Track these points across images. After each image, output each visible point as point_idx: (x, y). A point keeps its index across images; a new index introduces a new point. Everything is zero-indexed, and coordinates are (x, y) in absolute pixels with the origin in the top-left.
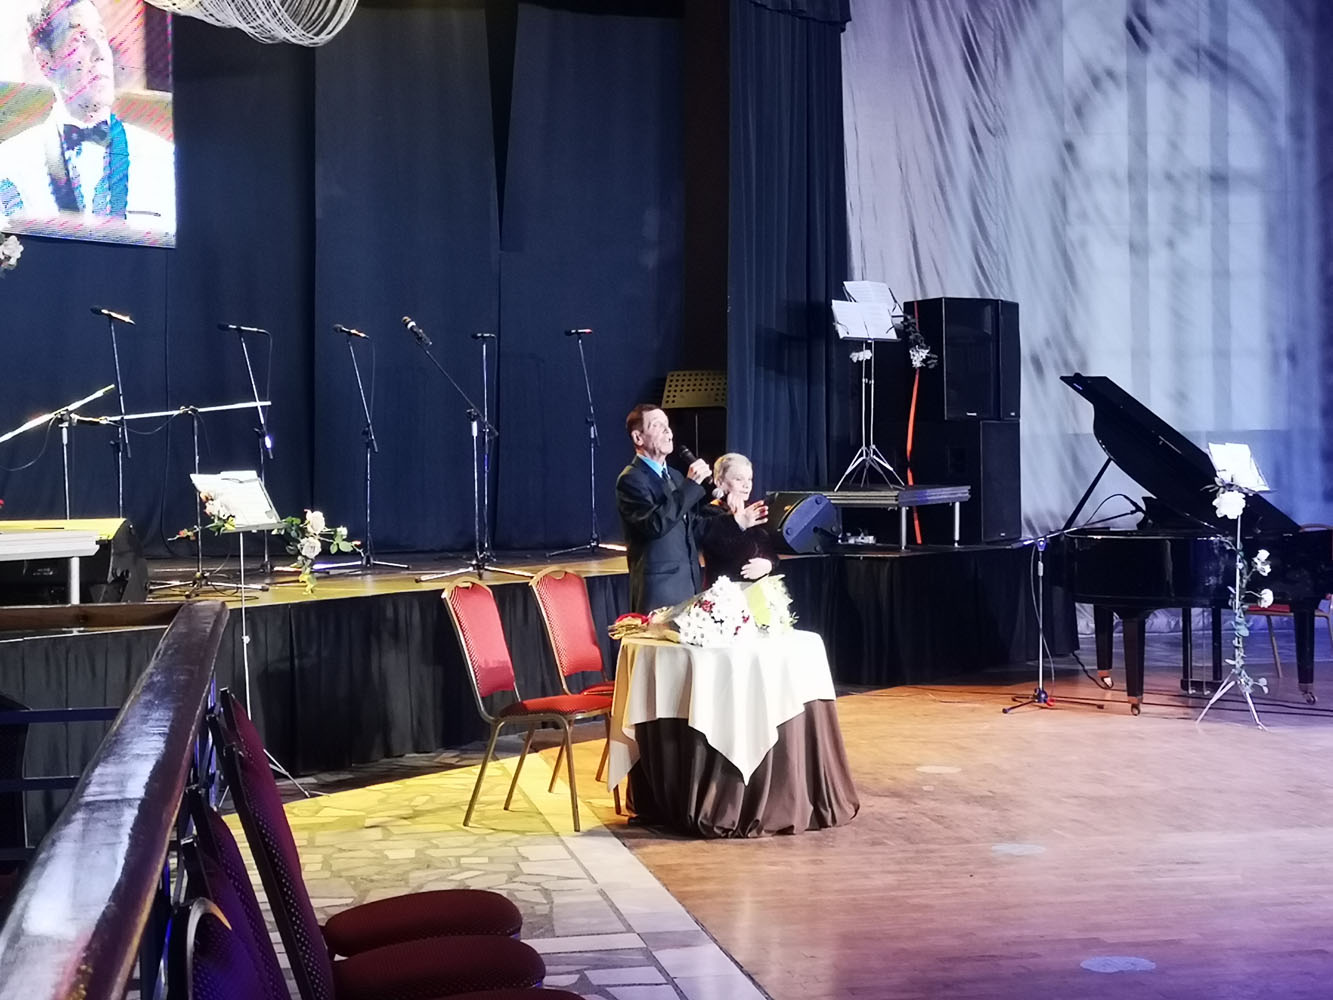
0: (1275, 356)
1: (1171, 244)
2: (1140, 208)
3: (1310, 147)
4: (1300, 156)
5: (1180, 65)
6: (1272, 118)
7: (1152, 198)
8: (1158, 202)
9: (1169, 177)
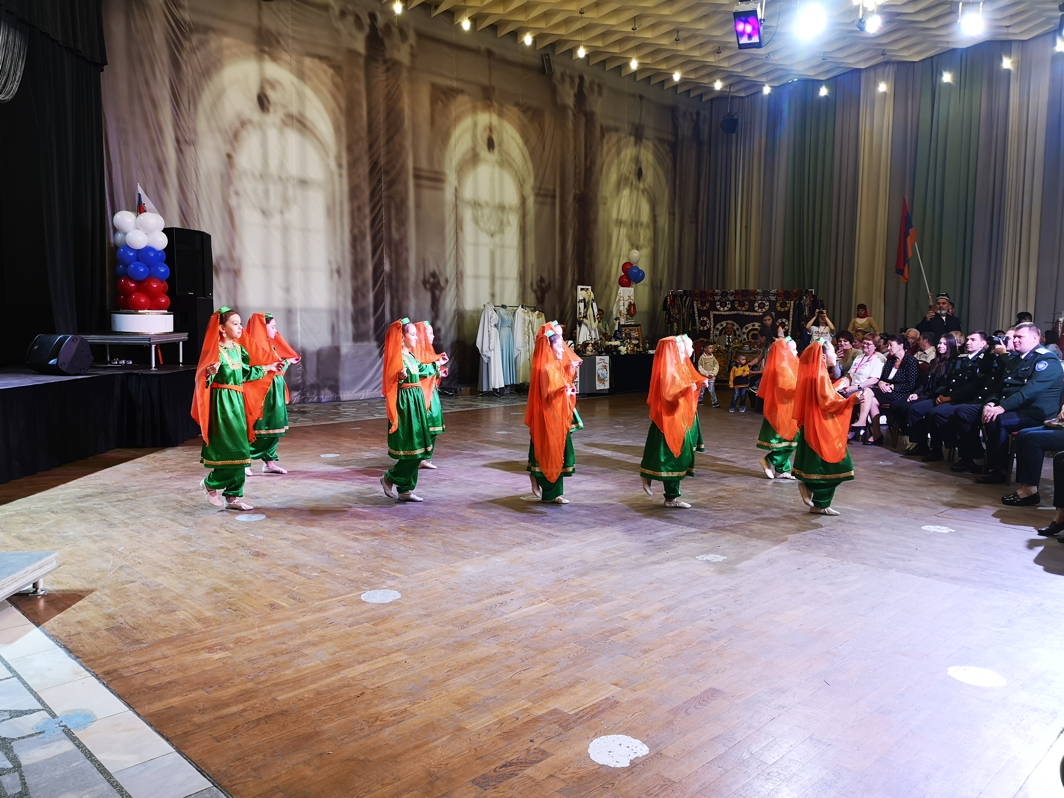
0: (332, 271)
1: (282, 212)
2: (267, 192)
3: (345, 172)
4: (341, 176)
5: (284, 122)
6: (327, 154)
7: (271, 188)
8: (275, 191)
9: (280, 178)
